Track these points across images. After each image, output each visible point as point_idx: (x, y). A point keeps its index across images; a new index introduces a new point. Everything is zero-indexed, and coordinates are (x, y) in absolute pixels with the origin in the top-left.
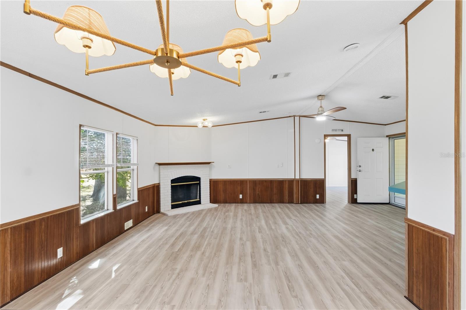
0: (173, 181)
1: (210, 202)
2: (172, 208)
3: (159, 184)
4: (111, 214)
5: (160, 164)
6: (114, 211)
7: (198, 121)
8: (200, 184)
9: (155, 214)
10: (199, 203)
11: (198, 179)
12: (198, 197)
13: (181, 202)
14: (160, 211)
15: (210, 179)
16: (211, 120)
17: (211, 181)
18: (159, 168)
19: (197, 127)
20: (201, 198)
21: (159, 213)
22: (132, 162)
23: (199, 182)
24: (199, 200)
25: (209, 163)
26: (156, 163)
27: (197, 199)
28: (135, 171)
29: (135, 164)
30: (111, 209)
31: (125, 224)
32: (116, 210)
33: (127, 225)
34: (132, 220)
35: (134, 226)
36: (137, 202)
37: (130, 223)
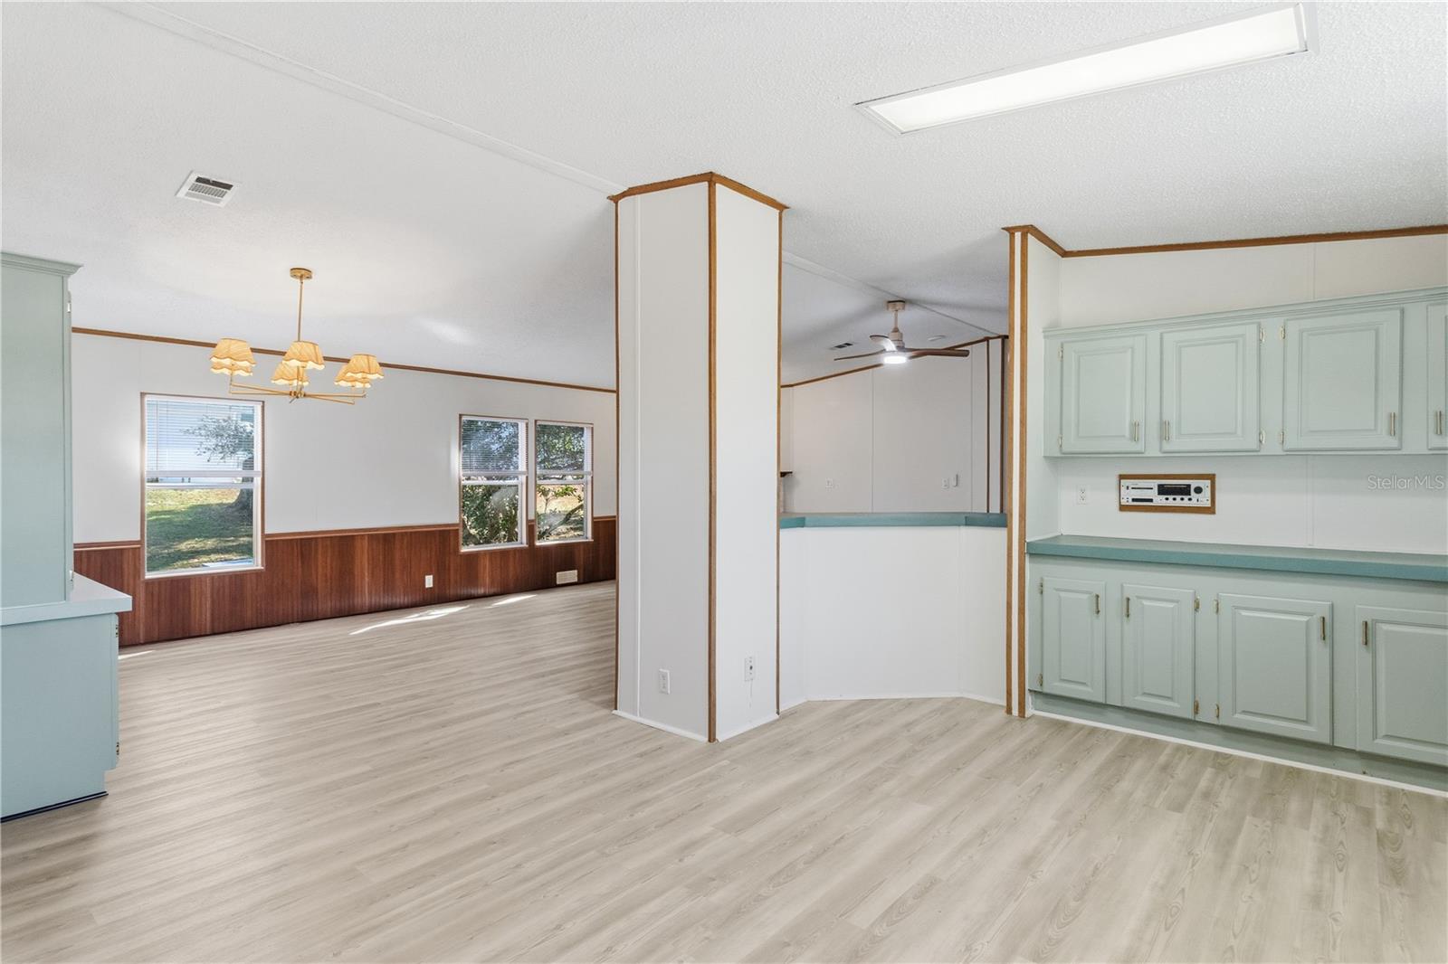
4: (522, 551)
6: (529, 546)
22: (585, 469)
28: (589, 486)
29: (589, 473)
30: (525, 545)
31: (558, 573)
32: (534, 545)
33: (562, 577)
34: (576, 571)
35: (582, 581)
36: (589, 542)
37: (572, 575)
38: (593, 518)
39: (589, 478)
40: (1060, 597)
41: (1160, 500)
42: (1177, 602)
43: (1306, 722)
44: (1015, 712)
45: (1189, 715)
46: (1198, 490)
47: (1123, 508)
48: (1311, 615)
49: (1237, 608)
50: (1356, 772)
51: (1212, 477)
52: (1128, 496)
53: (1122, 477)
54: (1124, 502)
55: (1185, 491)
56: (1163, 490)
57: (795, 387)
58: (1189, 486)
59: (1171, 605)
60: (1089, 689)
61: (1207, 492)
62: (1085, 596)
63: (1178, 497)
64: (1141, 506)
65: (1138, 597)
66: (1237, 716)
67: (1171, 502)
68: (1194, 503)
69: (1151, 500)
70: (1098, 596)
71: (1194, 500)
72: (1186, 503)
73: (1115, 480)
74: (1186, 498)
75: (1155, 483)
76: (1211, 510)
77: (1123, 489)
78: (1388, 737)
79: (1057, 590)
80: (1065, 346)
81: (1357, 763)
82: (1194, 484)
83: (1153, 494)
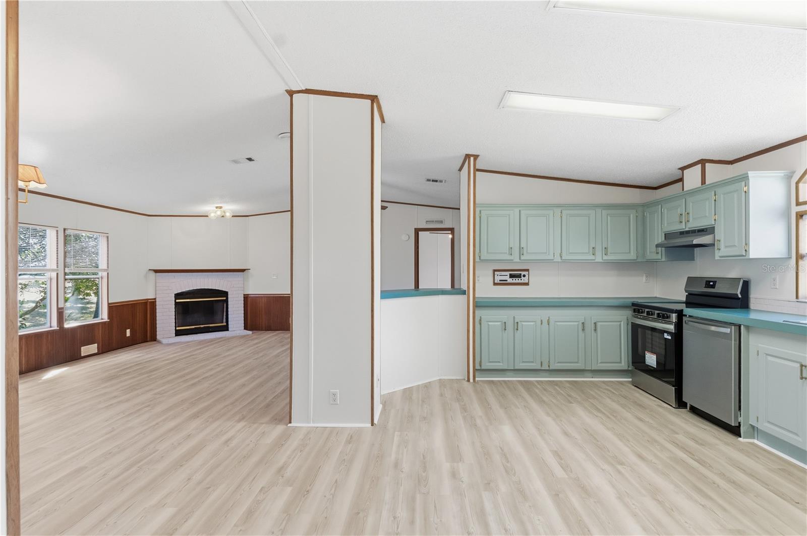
0: (178, 296)
1: (244, 329)
2: (176, 335)
3: (155, 299)
4: (53, 332)
5: (156, 271)
6: (58, 328)
7: (210, 208)
8: (227, 301)
9: (147, 341)
10: (226, 328)
11: (225, 294)
12: (224, 320)
13: (193, 327)
14: (156, 339)
15: (244, 295)
16: (230, 208)
17: (246, 298)
18: (156, 276)
19: (207, 216)
20: (228, 321)
21: (155, 341)
22: (100, 267)
23: (225, 298)
24: (225, 324)
25: (243, 271)
26: (150, 270)
27: (222, 323)
28: (105, 280)
29: (105, 270)
30: (55, 326)
31: (82, 348)
32: (63, 327)
33: (85, 350)
34: (96, 345)
35: (100, 352)
36: (105, 322)
37: (93, 348)
38: (109, 304)
39: (105, 274)
40: (489, 325)
41: (510, 280)
42: (535, 322)
43: (577, 362)
44: (471, 380)
45: (539, 367)
46: (524, 276)
47: (495, 284)
48: (579, 322)
49: (556, 322)
50: (589, 378)
51: (528, 270)
52: (497, 279)
53: (495, 271)
54: (496, 282)
55: (519, 276)
56: (511, 276)
57: (250, 217)
58: (521, 274)
59: (532, 323)
60: (501, 364)
61: (527, 276)
62: (499, 323)
63: (517, 279)
64: (503, 283)
65: (521, 321)
66: (556, 364)
67: (514, 281)
68: (522, 281)
69: (507, 281)
70: (505, 323)
71: (523, 280)
72: (520, 281)
73: (491, 273)
74: (520, 279)
75: (508, 273)
76: (527, 284)
77: (496, 276)
78: (601, 363)
79: (487, 322)
80: (482, 212)
81: (590, 374)
82: (523, 273)
83: (507, 278)
